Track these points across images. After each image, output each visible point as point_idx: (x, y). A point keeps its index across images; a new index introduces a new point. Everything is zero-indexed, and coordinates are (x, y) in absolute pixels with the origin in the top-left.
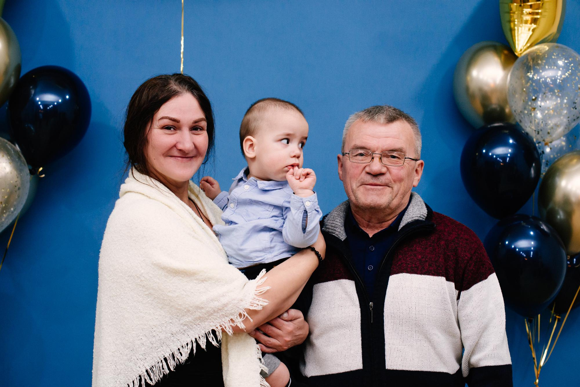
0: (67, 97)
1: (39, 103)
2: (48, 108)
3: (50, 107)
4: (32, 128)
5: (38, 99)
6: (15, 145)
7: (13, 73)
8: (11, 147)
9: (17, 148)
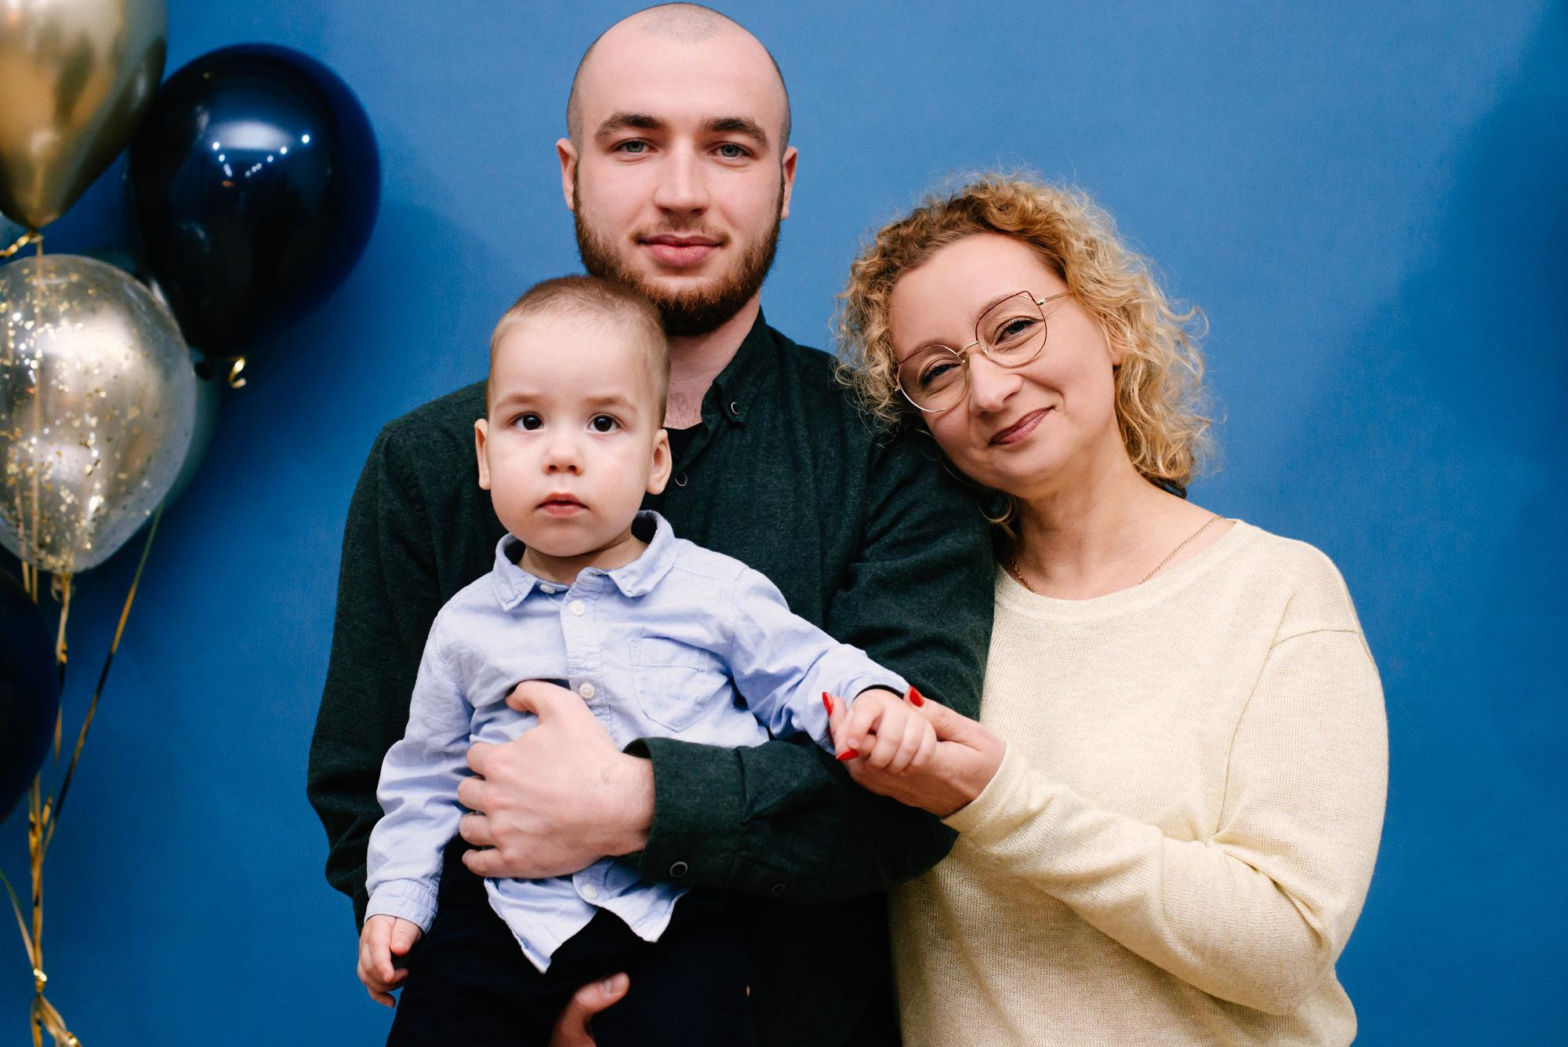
0: (306, 139)
1: (222, 158)
2: (248, 174)
3: (254, 169)
4: (201, 234)
5: (216, 146)
6: (148, 285)
7: (143, 66)
8: (139, 293)
9: (158, 295)
